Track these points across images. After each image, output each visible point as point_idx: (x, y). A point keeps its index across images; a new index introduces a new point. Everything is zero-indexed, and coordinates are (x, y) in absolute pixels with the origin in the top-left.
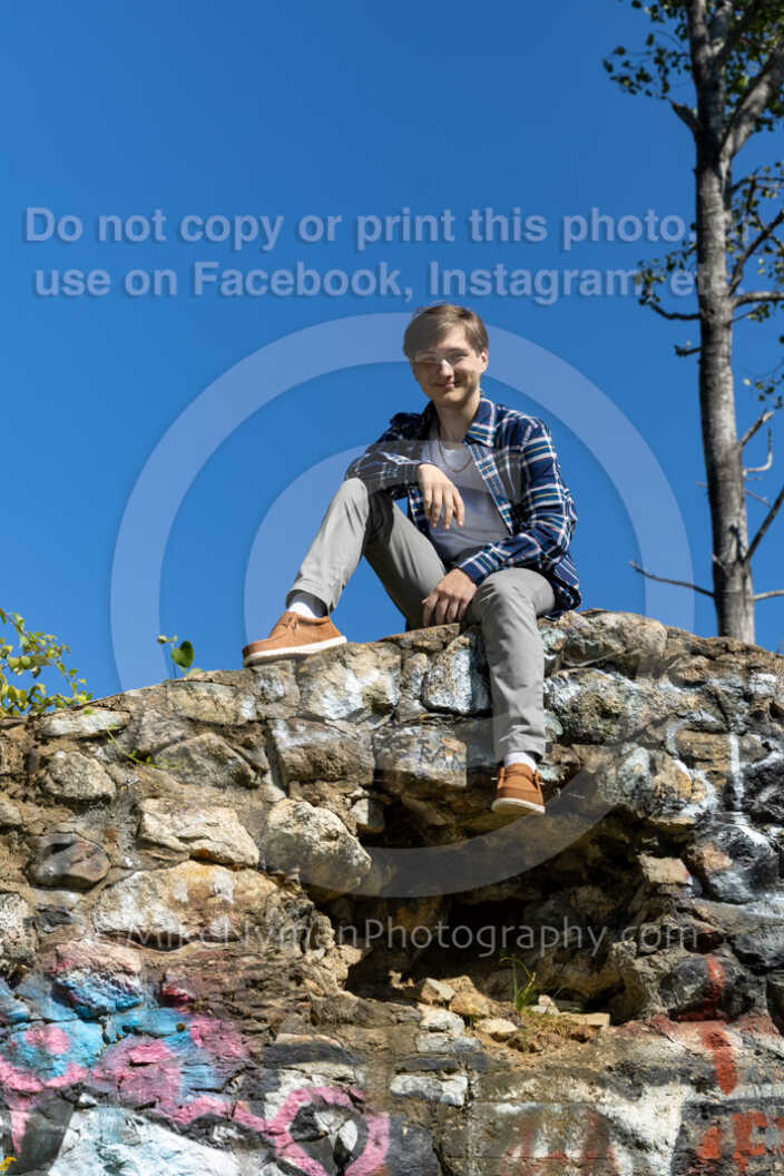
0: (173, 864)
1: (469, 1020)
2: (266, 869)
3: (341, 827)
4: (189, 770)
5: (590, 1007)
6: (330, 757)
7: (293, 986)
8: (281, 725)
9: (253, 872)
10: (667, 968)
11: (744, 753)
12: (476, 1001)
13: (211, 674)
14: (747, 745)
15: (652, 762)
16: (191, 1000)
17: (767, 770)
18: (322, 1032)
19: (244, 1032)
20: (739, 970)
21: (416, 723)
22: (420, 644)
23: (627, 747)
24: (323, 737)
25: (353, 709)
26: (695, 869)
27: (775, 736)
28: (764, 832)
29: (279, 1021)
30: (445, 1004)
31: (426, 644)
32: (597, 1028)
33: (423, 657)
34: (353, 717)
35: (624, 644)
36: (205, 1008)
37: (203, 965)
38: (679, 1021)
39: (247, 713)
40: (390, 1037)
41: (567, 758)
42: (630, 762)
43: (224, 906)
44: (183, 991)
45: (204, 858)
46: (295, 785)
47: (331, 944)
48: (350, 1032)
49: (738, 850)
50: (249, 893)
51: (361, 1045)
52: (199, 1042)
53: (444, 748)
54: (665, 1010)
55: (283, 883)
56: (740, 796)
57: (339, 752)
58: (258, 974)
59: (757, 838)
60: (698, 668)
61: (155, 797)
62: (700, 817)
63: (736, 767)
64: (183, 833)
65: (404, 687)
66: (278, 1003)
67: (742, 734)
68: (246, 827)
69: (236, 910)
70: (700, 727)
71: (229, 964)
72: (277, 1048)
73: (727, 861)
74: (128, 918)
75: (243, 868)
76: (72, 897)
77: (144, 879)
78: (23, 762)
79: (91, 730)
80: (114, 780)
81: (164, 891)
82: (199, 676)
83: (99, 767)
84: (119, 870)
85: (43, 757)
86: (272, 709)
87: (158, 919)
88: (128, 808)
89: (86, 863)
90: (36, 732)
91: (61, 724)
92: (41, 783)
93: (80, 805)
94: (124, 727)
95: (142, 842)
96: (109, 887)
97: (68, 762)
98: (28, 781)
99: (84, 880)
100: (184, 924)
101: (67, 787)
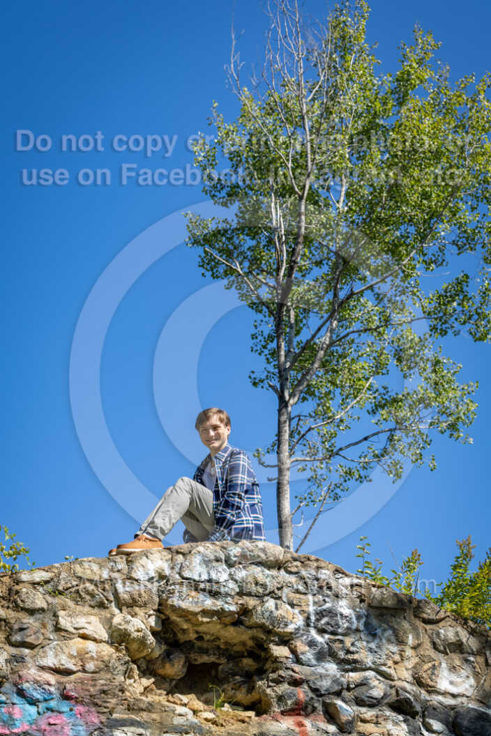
0: (71, 639)
1: (195, 712)
2: (111, 644)
3: (143, 627)
4: (79, 599)
5: (247, 708)
6: (140, 596)
7: (120, 694)
8: (120, 581)
9: (104, 644)
10: (280, 693)
11: (315, 603)
12: (198, 705)
13: (90, 559)
14: (316, 600)
15: (276, 605)
16: (76, 698)
17: (325, 610)
18: (132, 714)
19: (99, 712)
20: (311, 694)
21: (177, 584)
22: (180, 550)
23: (266, 598)
24: (137, 588)
25: (151, 576)
26: (293, 651)
27: (328, 596)
28: (322, 637)
29: (114, 708)
30: (185, 705)
31: (182, 551)
32: (250, 717)
33: (181, 556)
34: (151, 580)
35: (266, 555)
36: (81, 701)
37: (82, 683)
38: (285, 716)
39: (105, 575)
40: (161, 717)
41: (240, 602)
42: (267, 605)
43: (92, 658)
44: (73, 694)
45: (84, 637)
46: (124, 608)
47: (137, 677)
48: (144, 714)
49: (312, 644)
50: (103, 653)
51: (149, 720)
52: (79, 716)
53: (188, 595)
54: (279, 710)
55: (117, 650)
56: (313, 621)
57: (143, 594)
58: (106, 688)
59: (319, 639)
60: (297, 567)
61: (64, 610)
62: (296, 629)
63: (311, 609)
64: (76, 626)
65: (172, 568)
66: (114, 701)
67: (314, 595)
68: (103, 625)
69: (97, 660)
70: (298, 591)
71: (93, 683)
72: (113, 720)
73: (307, 648)
74: (50, 661)
75: (101, 642)
76: (27, 651)
77: (57, 645)
78: (8, 592)
79: (38, 580)
80: (47, 602)
81: (66, 651)
82: (85, 559)
83: (41, 596)
84: (47, 641)
85: (16, 591)
86: (116, 575)
87: (63, 662)
88: (52, 614)
89: (33, 637)
90: (14, 579)
91: (25, 577)
92: (15, 602)
93: (31, 612)
94: (52, 579)
95: (58, 629)
96: (42, 647)
97: (27, 593)
98: (10, 600)
99: (32, 644)
100: (75, 665)
101: (26, 604)
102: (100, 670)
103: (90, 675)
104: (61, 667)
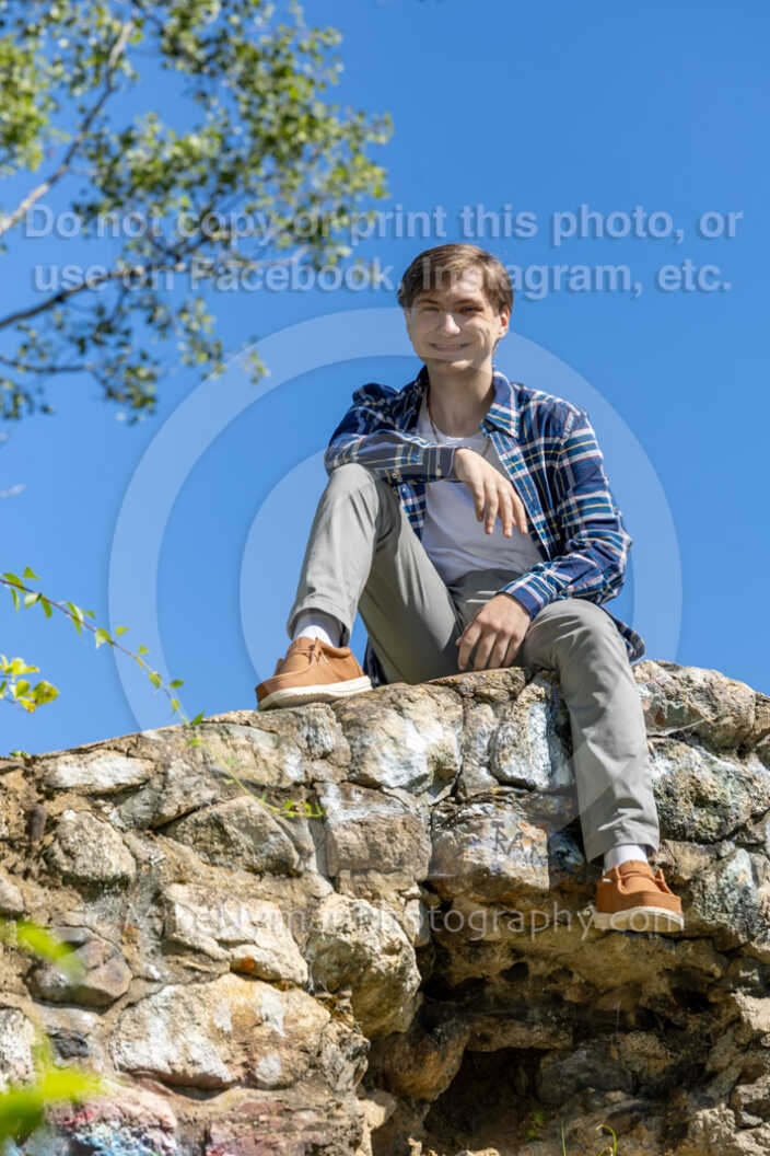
0: (211, 977)
2: (315, 990)
3: (401, 937)
4: (219, 847)
8: (333, 790)
9: (301, 993)
15: (755, 869)
21: (486, 799)
22: (483, 691)
23: (728, 847)
24: (384, 810)
25: (416, 774)
31: (491, 693)
33: (488, 709)
34: (414, 785)
35: (714, 709)
37: (252, 1122)
39: (294, 773)
41: (661, 858)
43: (273, 1039)
45: (247, 970)
46: (345, 876)
50: (302, 1023)
53: (520, 835)
55: (337, 1014)
57: (399, 832)
61: (183, 882)
65: (469, 748)
69: (289, 1046)
71: (284, 1121)
74: (157, 1052)
75: (291, 987)
76: (87, 1019)
77: (177, 997)
78: (24, 823)
79: (106, 783)
80: (134, 856)
81: (203, 1016)
82: (233, 716)
83: (116, 836)
84: (142, 983)
85: (50, 818)
86: (320, 769)
87: (195, 1054)
88: (150, 895)
89: (103, 971)
90: (39, 781)
91: (68, 772)
92: (46, 855)
93: (92, 888)
94: (147, 781)
95: (171, 944)
96: (131, 1005)
97: (79, 827)
98: (29, 849)
99: (101, 994)
100: (227, 1062)
101: (80, 862)
102: (297, 1079)
103: (273, 1096)
104: (192, 1071)
